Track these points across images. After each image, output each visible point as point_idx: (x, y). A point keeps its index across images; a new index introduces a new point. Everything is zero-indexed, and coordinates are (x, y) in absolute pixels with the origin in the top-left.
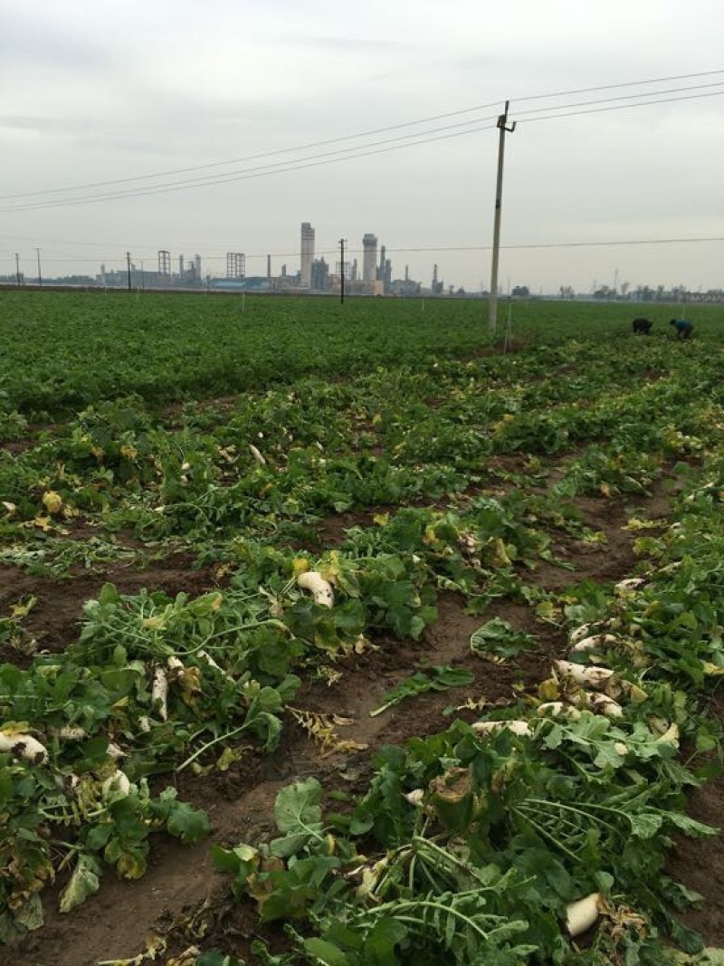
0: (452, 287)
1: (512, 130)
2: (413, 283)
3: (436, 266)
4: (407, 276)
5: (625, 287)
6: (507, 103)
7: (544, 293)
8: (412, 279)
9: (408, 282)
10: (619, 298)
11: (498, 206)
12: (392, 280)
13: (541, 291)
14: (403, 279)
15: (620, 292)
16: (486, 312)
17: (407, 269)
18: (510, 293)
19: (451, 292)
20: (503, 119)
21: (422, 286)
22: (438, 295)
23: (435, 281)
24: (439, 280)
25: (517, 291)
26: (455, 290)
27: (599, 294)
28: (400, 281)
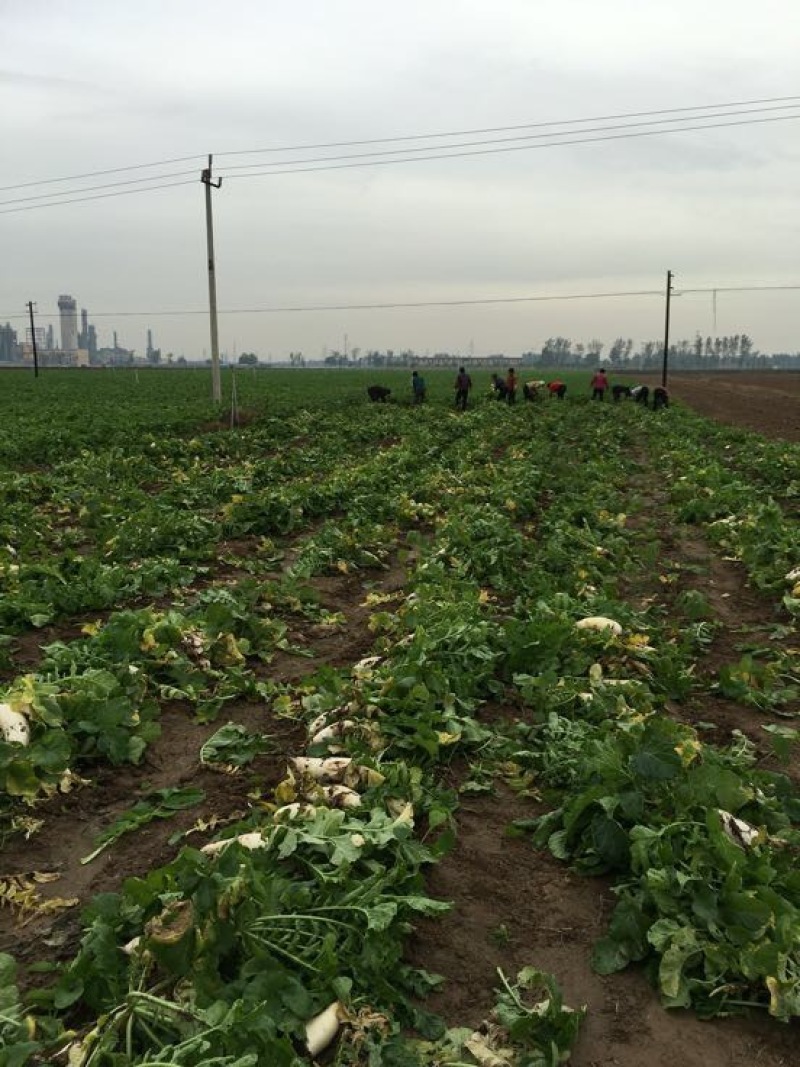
0: (171, 355)
1: (218, 186)
2: (125, 352)
3: (149, 333)
4: (116, 344)
5: (355, 352)
6: (210, 157)
7: (274, 360)
8: (122, 346)
9: (118, 350)
10: (351, 364)
11: (211, 267)
12: (98, 348)
13: (270, 358)
14: (112, 347)
15: (351, 358)
16: (210, 382)
17: (115, 334)
18: (237, 361)
19: (170, 361)
20: (206, 175)
21: (136, 354)
22: (154, 365)
23: (150, 348)
24: (155, 348)
25: (244, 359)
26: (175, 359)
27: (329, 361)
28: (108, 349)
